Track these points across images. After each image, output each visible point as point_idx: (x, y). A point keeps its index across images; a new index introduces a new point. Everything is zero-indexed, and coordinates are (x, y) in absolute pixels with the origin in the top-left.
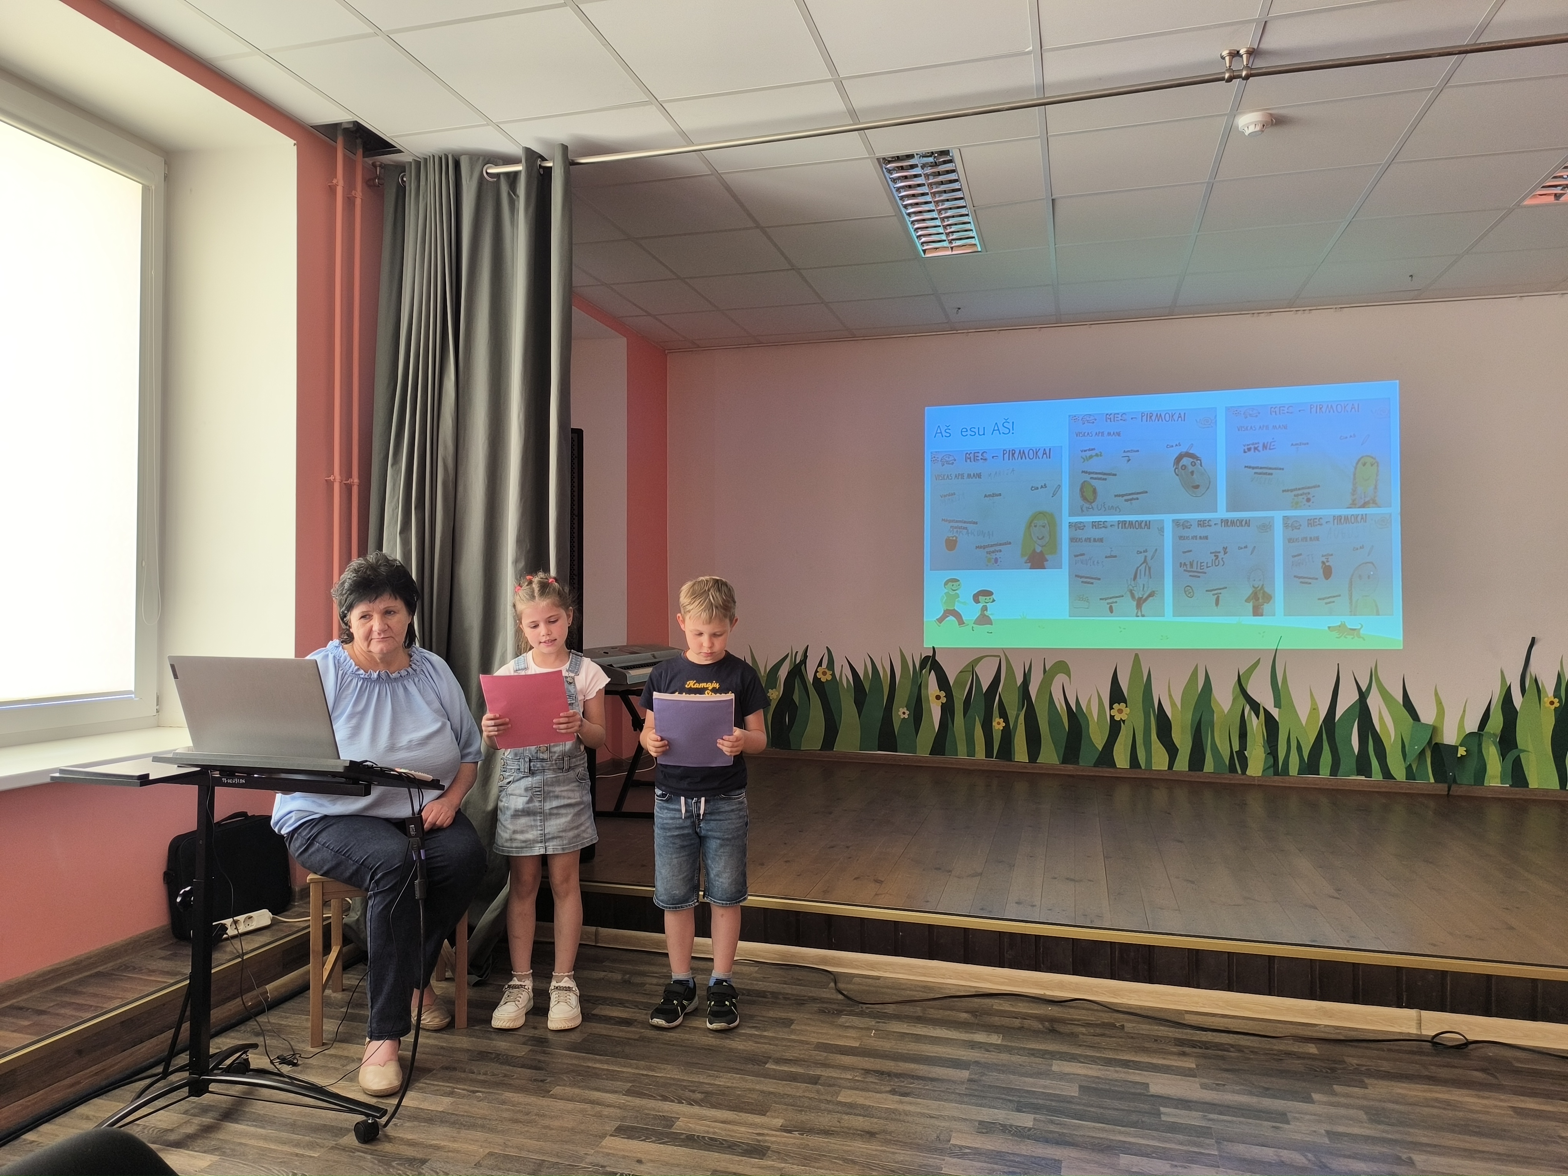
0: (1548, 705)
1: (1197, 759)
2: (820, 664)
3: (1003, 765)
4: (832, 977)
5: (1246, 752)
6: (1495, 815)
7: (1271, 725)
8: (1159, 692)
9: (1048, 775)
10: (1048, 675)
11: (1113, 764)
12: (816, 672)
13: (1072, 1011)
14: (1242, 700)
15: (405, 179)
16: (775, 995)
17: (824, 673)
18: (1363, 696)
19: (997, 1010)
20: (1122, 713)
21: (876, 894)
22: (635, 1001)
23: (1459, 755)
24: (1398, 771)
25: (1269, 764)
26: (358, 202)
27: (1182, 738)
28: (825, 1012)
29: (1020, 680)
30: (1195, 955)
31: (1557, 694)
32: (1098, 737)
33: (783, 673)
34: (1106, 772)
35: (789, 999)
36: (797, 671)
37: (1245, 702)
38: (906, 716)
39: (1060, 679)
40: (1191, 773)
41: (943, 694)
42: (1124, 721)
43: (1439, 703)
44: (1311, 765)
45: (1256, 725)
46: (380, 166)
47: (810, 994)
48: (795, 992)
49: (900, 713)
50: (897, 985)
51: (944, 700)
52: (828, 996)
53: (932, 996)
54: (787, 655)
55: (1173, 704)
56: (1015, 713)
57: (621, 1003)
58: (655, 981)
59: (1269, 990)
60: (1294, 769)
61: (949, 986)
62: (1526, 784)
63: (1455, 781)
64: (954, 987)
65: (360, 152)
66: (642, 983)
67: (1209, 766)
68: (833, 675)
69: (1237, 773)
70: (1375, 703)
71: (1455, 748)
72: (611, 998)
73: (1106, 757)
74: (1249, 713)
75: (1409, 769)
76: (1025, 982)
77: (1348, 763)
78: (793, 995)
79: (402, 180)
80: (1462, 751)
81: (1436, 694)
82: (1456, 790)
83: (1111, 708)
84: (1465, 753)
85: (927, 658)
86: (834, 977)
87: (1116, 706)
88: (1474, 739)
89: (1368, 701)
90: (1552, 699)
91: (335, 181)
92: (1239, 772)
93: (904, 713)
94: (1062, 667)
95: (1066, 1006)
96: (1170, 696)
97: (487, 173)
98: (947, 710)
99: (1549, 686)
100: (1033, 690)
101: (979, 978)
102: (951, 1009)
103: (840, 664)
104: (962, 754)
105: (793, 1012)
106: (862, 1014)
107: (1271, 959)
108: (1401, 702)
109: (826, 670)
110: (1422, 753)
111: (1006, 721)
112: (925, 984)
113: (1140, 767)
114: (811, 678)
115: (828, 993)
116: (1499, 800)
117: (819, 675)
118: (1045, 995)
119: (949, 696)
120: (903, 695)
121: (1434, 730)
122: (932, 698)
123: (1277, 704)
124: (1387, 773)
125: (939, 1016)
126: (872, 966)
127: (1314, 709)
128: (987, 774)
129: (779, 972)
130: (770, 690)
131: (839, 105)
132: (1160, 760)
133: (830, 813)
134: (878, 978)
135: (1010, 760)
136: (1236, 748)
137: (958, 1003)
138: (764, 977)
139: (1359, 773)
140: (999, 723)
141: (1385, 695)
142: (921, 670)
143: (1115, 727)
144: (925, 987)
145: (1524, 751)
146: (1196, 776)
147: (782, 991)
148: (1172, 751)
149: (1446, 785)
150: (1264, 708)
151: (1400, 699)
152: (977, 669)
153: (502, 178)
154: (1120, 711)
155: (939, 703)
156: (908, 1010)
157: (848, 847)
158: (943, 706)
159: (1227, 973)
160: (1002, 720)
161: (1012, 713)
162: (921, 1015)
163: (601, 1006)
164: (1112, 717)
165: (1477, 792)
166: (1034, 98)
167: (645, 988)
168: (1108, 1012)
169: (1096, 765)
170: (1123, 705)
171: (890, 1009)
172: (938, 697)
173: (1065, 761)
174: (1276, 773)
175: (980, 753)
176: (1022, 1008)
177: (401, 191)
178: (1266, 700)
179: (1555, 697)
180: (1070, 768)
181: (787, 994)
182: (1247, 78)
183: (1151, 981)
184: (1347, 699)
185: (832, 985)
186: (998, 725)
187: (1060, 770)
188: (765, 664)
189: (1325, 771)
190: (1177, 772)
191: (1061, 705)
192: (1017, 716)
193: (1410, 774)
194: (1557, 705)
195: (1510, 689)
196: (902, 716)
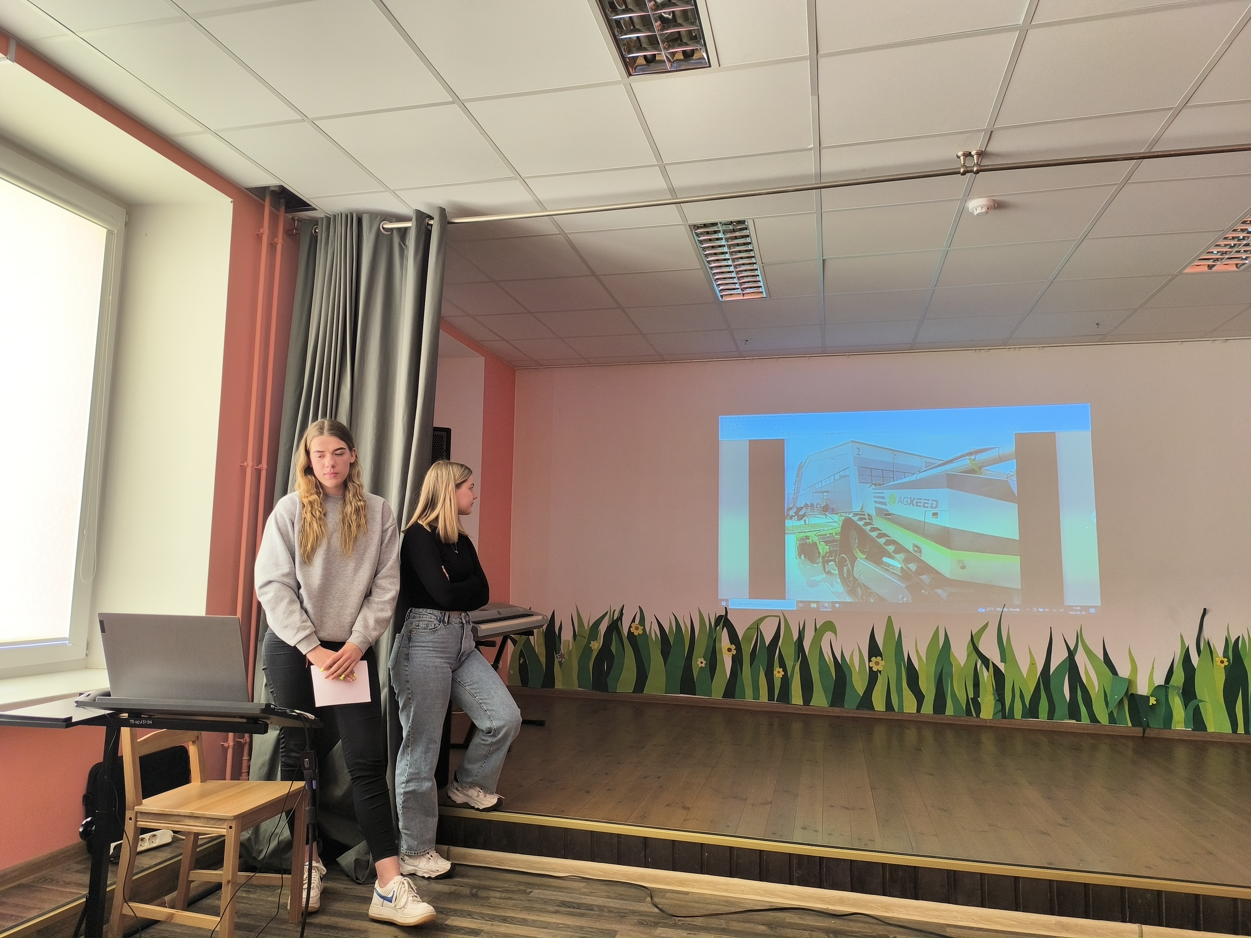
0: (1219, 663)
1: (940, 705)
3: (782, 707)
4: (649, 892)
5: (979, 699)
6: (1181, 754)
7: (999, 676)
8: (908, 648)
9: (819, 716)
10: (819, 633)
11: (872, 707)
12: (630, 627)
13: (851, 924)
14: (975, 656)
15: (317, 231)
16: (601, 908)
17: (637, 628)
18: (1071, 654)
19: (789, 923)
20: (878, 664)
21: (685, 820)
22: (481, 913)
23: (1151, 704)
24: (1103, 717)
25: (998, 710)
26: (279, 247)
27: (927, 686)
28: (643, 924)
29: (796, 636)
30: (953, 876)
31: (1225, 655)
32: (859, 684)
33: (603, 627)
34: (866, 714)
35: (613, 912)
36: (615, 626)
37: (978, 658)
38: (703, 665)
39: (828, 636)
40: (936, 716)
41: (733, 647)
42: (880, 672)
43: (1133, 661)
44: (1032, 711)
45: (986, 676)
46: (298, 220)
47: (631, 908)
48: (617, 906)
49: (699, 663)
50: (703, 899)
51: (734, 652)
52: (646, 909)
53: (733, 910)
54: (607, 613)
55: (920, 658)
56: (792, 663)
57: (470, 915)
58: (498, 895)
59: (1016, 907)
60: (1018, 714)
61: (747, 901)
62: (1204, 728)
63: (1148, 726)
64: (752, 902)
65: (283, 209)
66: (487, 897)
67: (950, 710)
68: (644, 630)
69: (973, 716)
70: (1081, 659)
71: (1147, 698)
72: (462, 910)
73: (866, 701)
74: (981, 666)
75: (1111, 714)
76: (811, 897)
77: (1062, 709)
78: (616, 908)
79: (315, 231)
80: (1152, 701)
81: (1130, 653)
82: (1150, 733)
83: (870, 661)
84: (1155, 703)
85: (721, 617)
86: (651, 893)
87: (873, 659)
88: (1162, 690)
89: (1075, 658)
90: (1222, 659)
91: (261, 231)
92: (974, 715)
93: (702, 663)
94: (829, 626)
95: (846, 919)
96: (917, 651)
97: (383, 228)
98: (737, 660)
99: (1219, 648)
100: (807, 645)
101: (772, 893)
102: (749, 922)
103: (649, 620)
104: (749, 697)
105: (616, 923)
106: (675, 926)
107: (1016, 879)
108: (1102, 659)
109: (639, 626)
110: (1121, 702)
111: (785, 670)
112: (726, 899)
113: (894, 710)
114: (625, 632)
115: (646, 907)
116: (1182, 741)
117: (632, 630)
118: (828, 909)
119: (739, 649)
120: (701, 648)
121: (1130, 683)
122: (725, 650)
123: (1003, 660)
124: (1093, 718)
125: (741, 929)
126: (682, 883)
127: (1033, 664)
128: (770, 714)
129: (604, 887)
130: (592, 642)
131: (661, 184)
132: (910, 705)
133: (643, 747)
134: (687, 893)
135: (789, 704)
136: (971, 695)
137: (755, 916)
138: (591, 892)
139: (1070, 719)
140: (779, 672)
141: (1089, 653)
142: (716, 627)
143: (873, 676)
144: (727, 901)
145: (1202, 701)
146: (939, 718)
147: (607, 904)
148: (920, 697)
149: (1141, 729)
150: (993, 663)
151: (1101, 657)
152: (760, 627)
153: (395, 232)
154: (877, 663)
155: (730, 654)
156: (714, 922)
157: (659, 778)
158: (734, 657)
159: (980, 892)
160: (781, 669)
161: (789, 663)
162: (725, 927)
163: (453, 918)
164: (870, 668)
165: (1166, 734)
166: (813, 183)
167: (489, 901)
168: (882, 925)
169: (858, 708)
170: (879, 658)
171: (699, 921)
172: (729, 650)
173: (833, 704)
174: (1004, 717)
175: (764, 697)
176: (810, 921)
177: (314, 239)
178: (994, 656)
179: (1224, 657)
180: (837, 711)
181: (611, 907)
182: (977, 172)
183: (916, 898)
184: (1059, 656)
185: (649, 899)
186: (778, 673)
187: (830, 712)
188: (589, 620)
189: (1043, 715)
190: (924, 715)
191: (829, 658)
192: (794, 667)
193: (1112, 719)
194: (1226, 663)
195: (1188, 648)
196: (700, 665)
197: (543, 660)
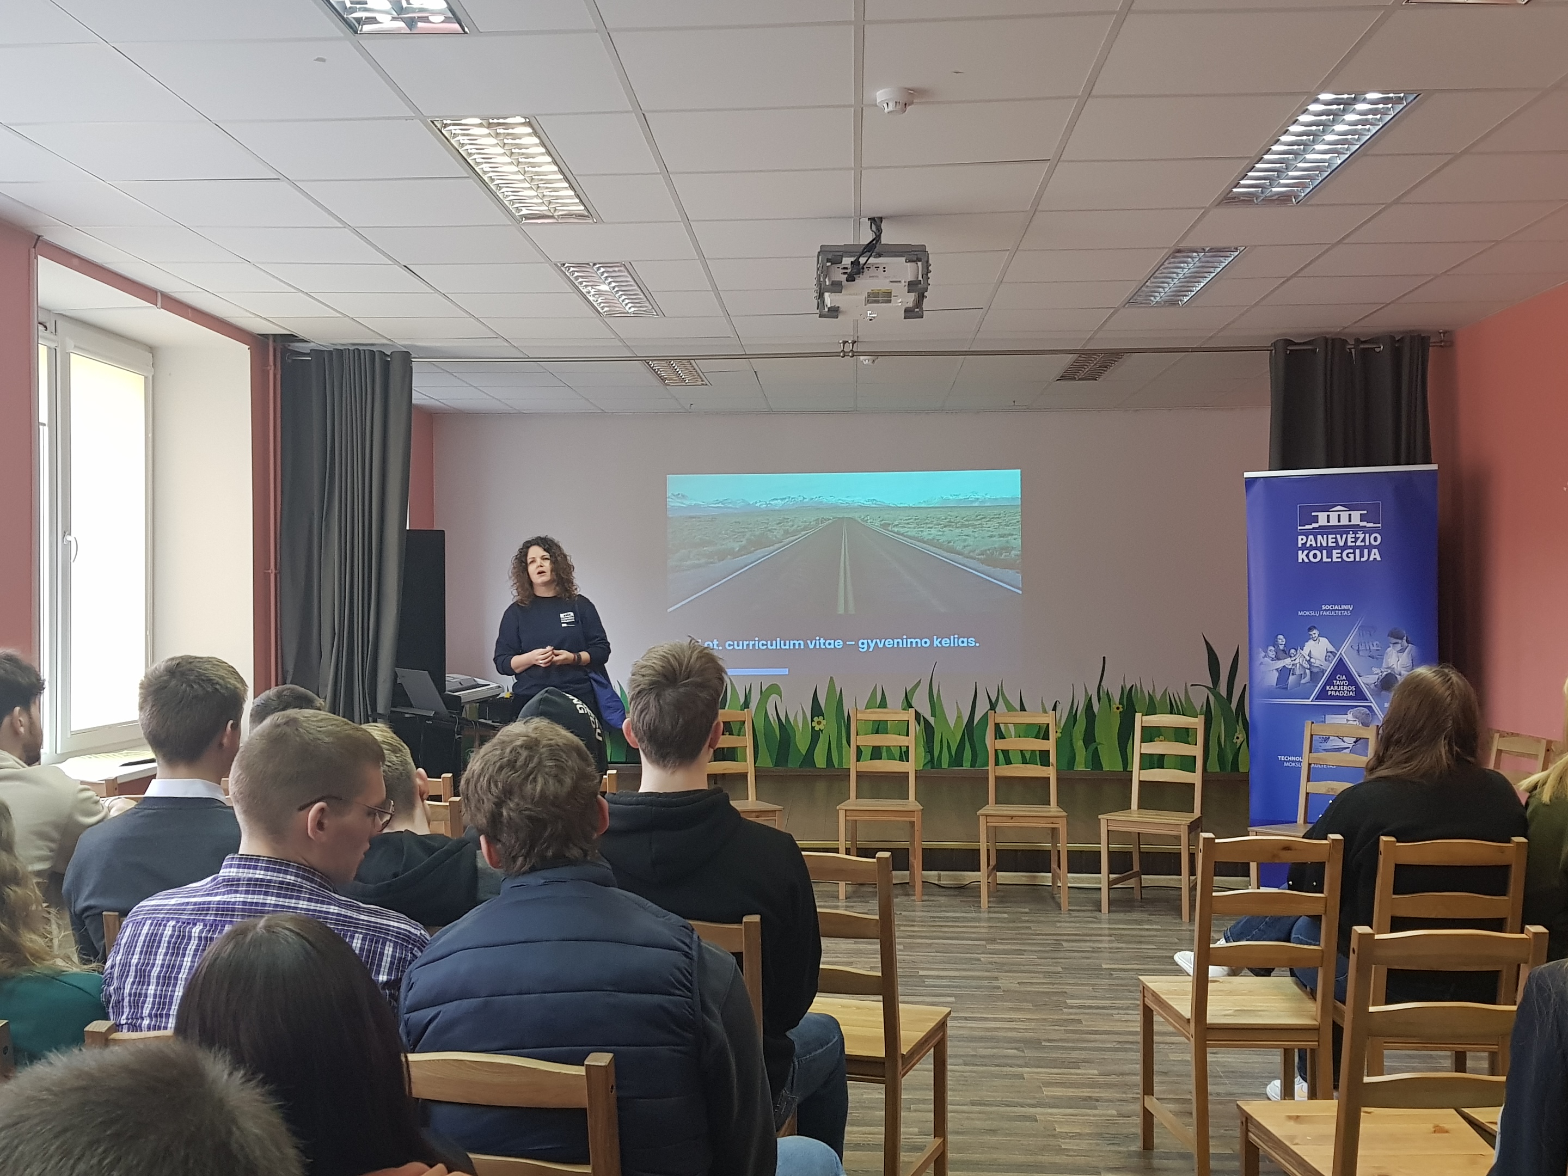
0: (1115, 710)
6: (1081, 791)
8: (848, 706)
10: (764, 695)
11: (813, 765)
18: (993, 706)
25: (927, 760)
29: (742, 700)
31: (1121, 702)
32: (802, 743)
34: (808, 771)
39: (774, 698)
42: (822, 731)
44: (957, 760)
45: (918, 730)
56: (738, 727)
60: (945, 765)
62: (1101, 768)
73: (809, 758)
81: (1042, 704)
83: (812, 721)
87: (816, 719)
89: (996, 710)
90: (1118, 705)
94: (774, 689)
96: (856, 709)
99: (1116, 696)
100: (752, 708)
108: (1019, 710)
113: (834, 766)
116: (1083, 780)
123: (933, 715)
127: (959, 717)
141: (1008, 705)
145: (1100, 744)
150: (924, 718)
151: (1018, 708)
154: (819, 723)
164: (813, 728)
165: (1070, 775)
166: (739, 353)
169: (801, 766)
170: (821, 718)
173: (777, 764)
174: (933, 767)
178: (926, 711)
179: (1120, 704)
180: (781, 770)
182: (852, 356)
184: (982, 709)
189: (967, 765)
191: (774, 720)
194: (1120, 709)
195: (1091, 698)
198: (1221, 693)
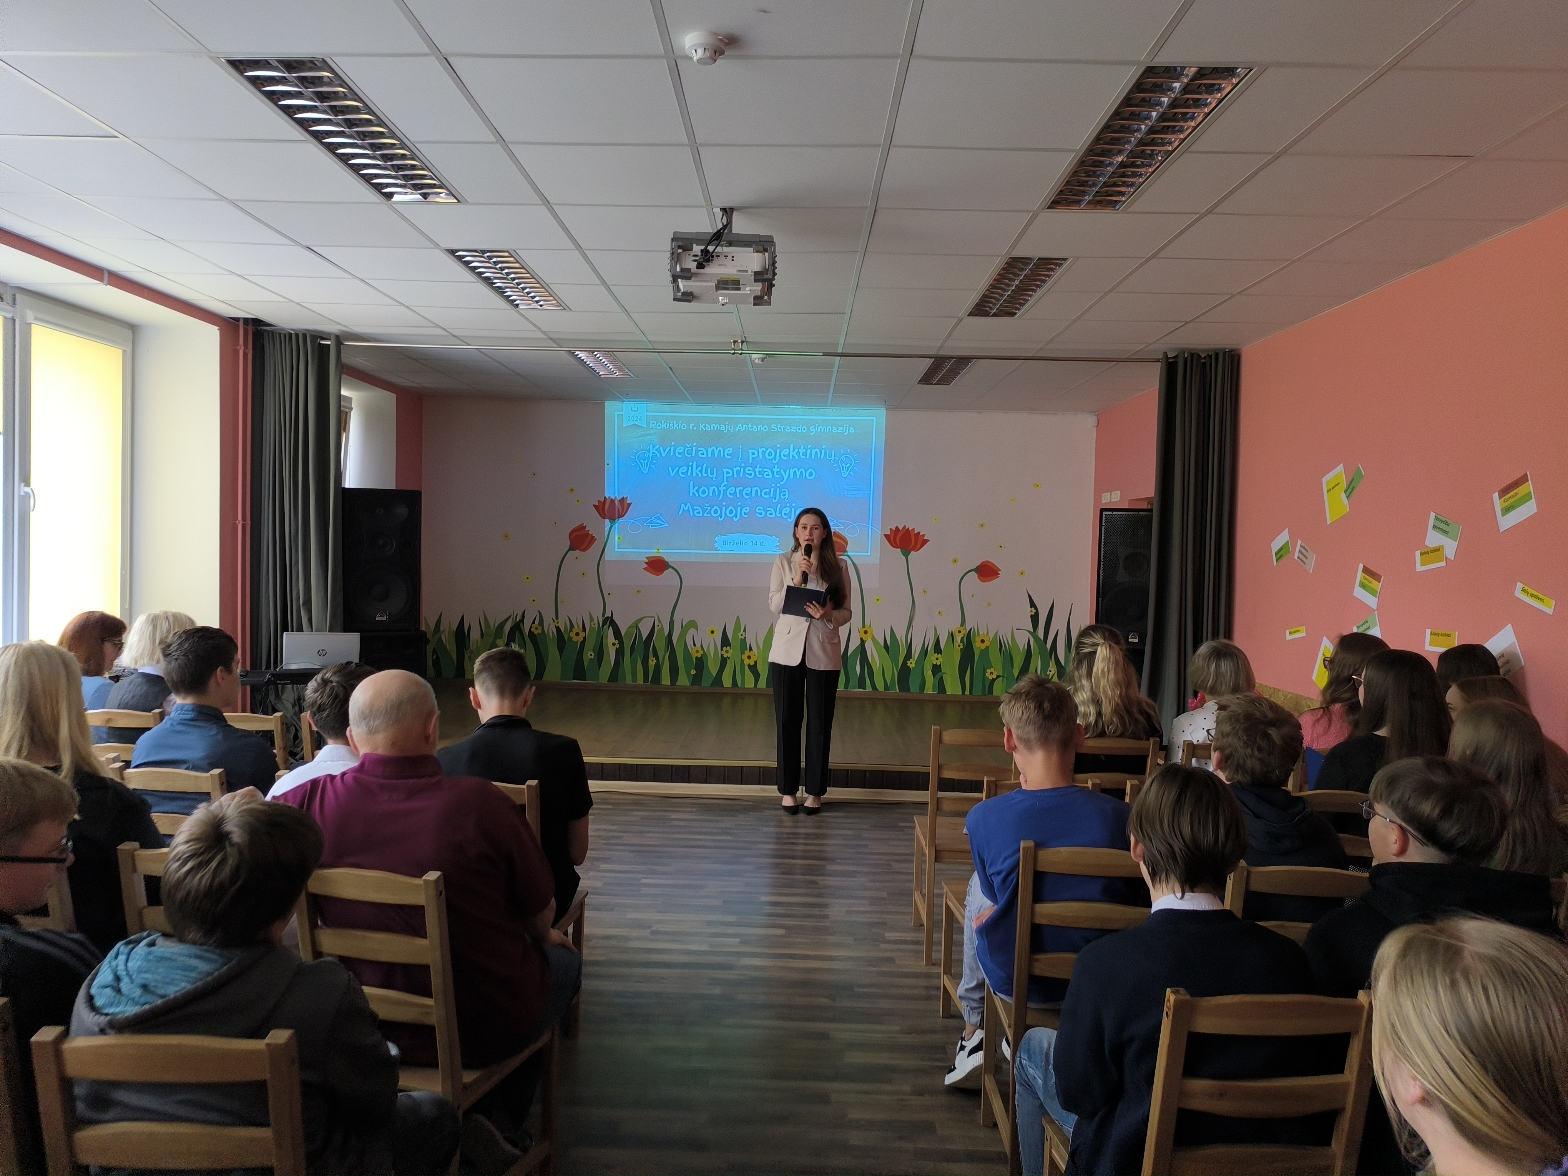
0: (957, 647)
2: (534, 622)
3: (655, 687)
6: (929, 709)
9: (683, 693)
10: (685, 629)
11: (721, 685)
12: (531, 627)
17: (537, 629)
18: (863, 642)
20: (728, 653)
24: (880, 686)
29: (666, 633)
32: (713, 668)
33: (507, 628)
34: (718, 690)
36: (517, 627)
38: (593, 657)
39: (692, 631)
41: (617, 642)
42: (729, 658)
49: (589, 655)
51: (618, 646)
54: (510, 616)
56: (663, 654)
62: (945, 692)
63: (909, 691)
68: (543, 629)
70: (869, 646)
73: (718, 680)
75: (886, 684)
77: (854, 681)
82: (911, 696)
83: (722, 650)
85: (608, 618)
87: (724, 648)
89: (865, 644)
93: (591, 655)
94: (693, 624)
98: (620, 653)
100: (675, 639)
103: (547, 622)
104: (629, 680)
109: (538, 626)
111: (657, 659)
113: (738, 686)
114: (527, 631)
116: (931, 700)
117: (533, 630)
119: (621, 643)
122: (610, 645)
124: (874, 687)
128: (644, 693)
132: (749, 683)
135: (659, 684)
139: (859, 688)
140: (653, 661)
141: (874, 640)
142: (603, 627)
143: (724, 661)
145: (944, 673)
148: (757, 676)
149: (906, 693)
151: (882, 644)
152: (639, 626)
155: (614, 647)
158: (617, 650)
160: (654, 658)
161: (661, 654)
164: (722, 655)
165: (921, 696)
169: (712, 686)
170: (728, 647)
172: (614, 644)
173: (693, 683)
175: (640, 680)
179: (961, 642)
180: (696, 688)
186: (652, 662)
187: (691, 689)
188: (494, 622)
190: (759, 689)
191: (692, 648)
192: (664, 656)
193: (886, 687)
194: (962, 647)
195: (939, 637)
196: (590, 657)
197: (454, 656)
198: (1039, 636)
